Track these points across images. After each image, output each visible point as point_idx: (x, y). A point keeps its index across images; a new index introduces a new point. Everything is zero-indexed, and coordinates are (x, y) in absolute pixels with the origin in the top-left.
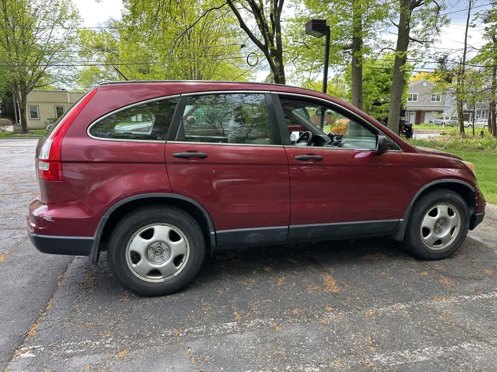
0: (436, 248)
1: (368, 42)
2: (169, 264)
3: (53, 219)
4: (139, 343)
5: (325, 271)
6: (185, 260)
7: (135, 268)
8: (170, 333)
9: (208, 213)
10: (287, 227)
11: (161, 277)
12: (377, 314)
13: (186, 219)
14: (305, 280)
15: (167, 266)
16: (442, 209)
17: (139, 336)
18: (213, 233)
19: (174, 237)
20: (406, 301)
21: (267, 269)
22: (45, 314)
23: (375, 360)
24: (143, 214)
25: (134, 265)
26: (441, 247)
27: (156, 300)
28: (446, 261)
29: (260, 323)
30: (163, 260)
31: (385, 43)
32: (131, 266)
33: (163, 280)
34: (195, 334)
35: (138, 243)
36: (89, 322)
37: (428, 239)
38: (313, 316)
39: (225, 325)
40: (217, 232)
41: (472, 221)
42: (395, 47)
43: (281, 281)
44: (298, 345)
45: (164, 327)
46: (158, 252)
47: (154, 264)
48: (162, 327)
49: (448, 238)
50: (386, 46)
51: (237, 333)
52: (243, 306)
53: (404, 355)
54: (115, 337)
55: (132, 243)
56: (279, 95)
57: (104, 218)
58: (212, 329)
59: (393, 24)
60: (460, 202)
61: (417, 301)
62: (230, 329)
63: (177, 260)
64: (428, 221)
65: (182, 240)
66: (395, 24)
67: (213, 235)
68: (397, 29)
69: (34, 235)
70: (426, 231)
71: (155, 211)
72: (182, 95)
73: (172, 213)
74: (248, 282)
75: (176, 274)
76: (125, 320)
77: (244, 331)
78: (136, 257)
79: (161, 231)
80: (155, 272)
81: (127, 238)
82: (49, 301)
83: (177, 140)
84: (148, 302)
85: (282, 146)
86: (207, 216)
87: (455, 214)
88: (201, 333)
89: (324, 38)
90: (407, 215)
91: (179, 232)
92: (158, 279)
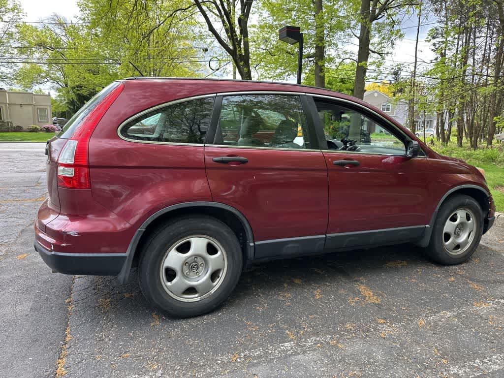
0: (455, 253)
1: (330, 52)
2: (207, 280)
3: (79, 234)
4: (195, 374)
5: (356, 281)
6: (223, 275)
7: (170, 286)
8: (226, 360)
9: (249, 223)
10: (324, 236)
11: (196, 295)
12: (429, 323)
13: (225, 230)
14: (342, 291)
15: (204, 282)
16: (461, 215)
17: (192, 366)
18: (252, 244)
19: (211, 250)
20: (450, 308)
21: (297, 281)
22: (67, 346)
23: (452, 373)
24: (179, 225)
25: (169, 284)
26: (460, 252)
27: (193, 322)
29: (318, 341)
30: (199, 276)
31: (347, 53)
32: (166, 286)
33: (198, 299)
34: (254, 358)
35: (173, 258)
36: (126, 352)
37: (449, 244)
38: (368, 330)
39: (282, 346)
40: (256, 243)
41: (485, 224)
43: (318, 294)
44: (370, 363)
45: (216, 352)
46: (194, 267)
47: (189, 281)
48: (214, 353)
49: (466, 242)
50: (348, 56)
51: (299, 354)
52: (292, 324)
53: (477, 365)
54: (164, 369)
55: (168, 258)
56: (313, 97)
57: (140, 231)
58: (270, 352)
59: (354, 36)
60: (477, 207)
61: (459, 308)
62: (289, 350)
63: (214, 276)
64: (449, 226)
65: (219, 253)
66: (356, 36)
67: (252, 246)
68: (358, 40)
69: (53, 253)
70: (447, 237)
71: (194, 222)
73: (211, 224)
74: (284, 296)
75: (212, 291)
76: (167, 347)
77: (305, 352)
78: (171, 274)
79: (198, 244)
80: (191, 290)
81: (162, 253)
82: (65, 330)
83: (215, 144)
84: (184, 324)
85: (320, 150)
86: (247, 226)
87: (471, 219)
88: (260, 357)
89: (298, 44)
90: (432, 221)
91: (216, 244)
92: (194, 298)
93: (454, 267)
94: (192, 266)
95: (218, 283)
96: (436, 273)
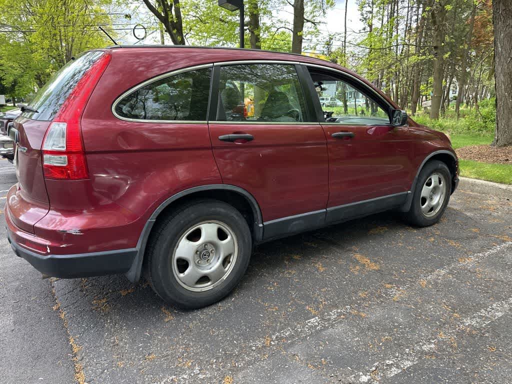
0: (429, 215)
1: (264, 20)
2: (219, 266)
3: (81, 231)
4: (235, 364)
5: (349, 250)
6: (233, 260)
7: (183, 277)
8: (260, 345)
9: (258, 204)
10: (325, 210)
11: (209, 283)
12: (429, 282)
13: (234, 214)
14: (342, 262)
15: (216, 270)
16: (434, 179)
17: (228, 357)
18: (261, 225)
19: (222, 235)
20: (441, 266)
22: (79, 358)
23: (467, 325)
24: (190, 212)
25: (182, 275)
26: (433, 213)
27: (210, 311)
28: (436, 225)
29: (340, 313)
30: (210, 264)
31: (282, 22)
32: (177, 276)
33: (211, 287)
34: (287, 338)
35: (185, 248)
36: (149, 354)
37: (426, 207)
38: (380, 296)
39: (309, 322)
40: (265, 223)
41: (452, 185)
42: (291, 27)
44: (395, 327)
45: (246, 339)
46: (205, 255)
47: (202, 270)
48: (244, 340)
49: (438, 204)
50: (283, 25)
51: (328, 328)
52: (308, 299)
53: (484, 315)
54: (200, 364)
55: (179, 247)
56: (308, 67)
57: (150, 222)
58: (300, 330)
59: (288, 4)
60: (447, 171)
61: (449, 265)
62: (318, 326)
63: (226, 261)
64: (425, 191)
65: (229, 237)
66: (290, 4)
67: (261, 227)
68: (293, 8)
69: (49, 256)
70: (424, 200)
72: (215, 64)
73: (221, 208)
74: (290, 273)
75: (225, 277)
76: (193, 341)
77: (332, 326)
78: (183, 265)
79: (208, 230)
80: (204, 279)
81: (173, 244)
84: (201, 315)
85: (318, 123)
86: (256, 206)
87: (442, 182)
88: (292, 336)
90: (413, 187)
91: (226, 229)
92: (207, 287)
93: (429, 228)
94: (203, 254)
95: (230, 268)
96: (416, 235)
